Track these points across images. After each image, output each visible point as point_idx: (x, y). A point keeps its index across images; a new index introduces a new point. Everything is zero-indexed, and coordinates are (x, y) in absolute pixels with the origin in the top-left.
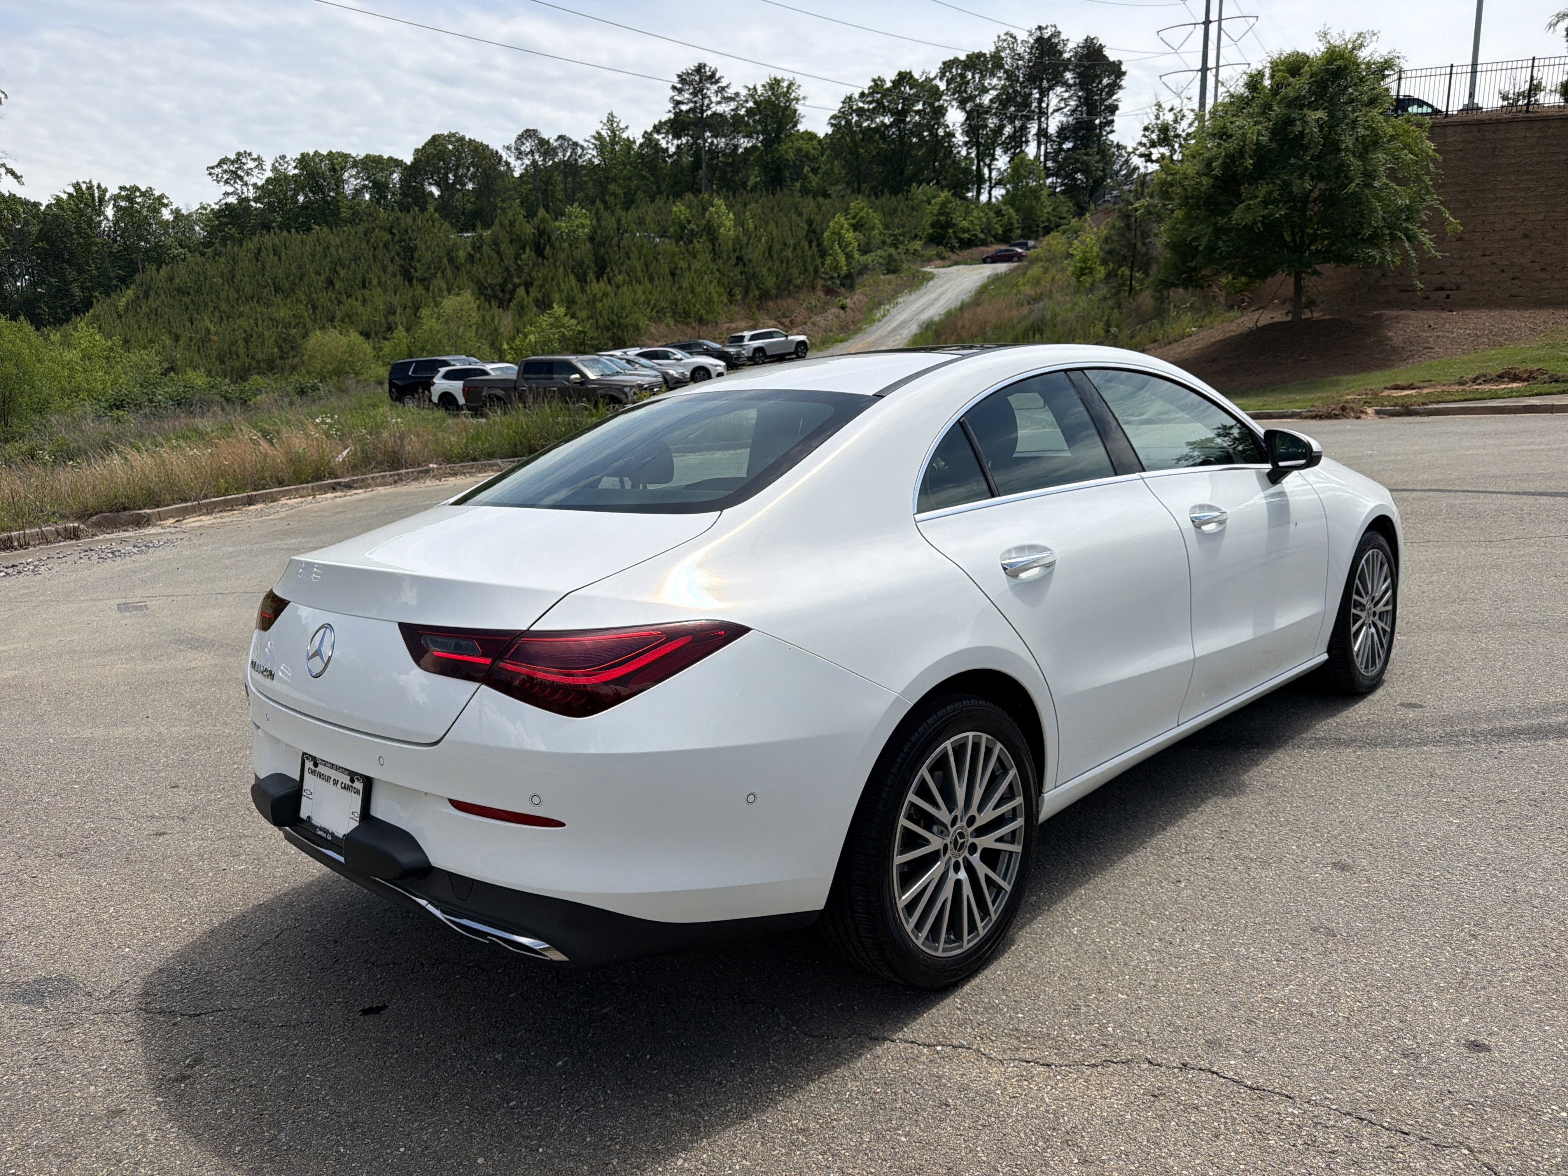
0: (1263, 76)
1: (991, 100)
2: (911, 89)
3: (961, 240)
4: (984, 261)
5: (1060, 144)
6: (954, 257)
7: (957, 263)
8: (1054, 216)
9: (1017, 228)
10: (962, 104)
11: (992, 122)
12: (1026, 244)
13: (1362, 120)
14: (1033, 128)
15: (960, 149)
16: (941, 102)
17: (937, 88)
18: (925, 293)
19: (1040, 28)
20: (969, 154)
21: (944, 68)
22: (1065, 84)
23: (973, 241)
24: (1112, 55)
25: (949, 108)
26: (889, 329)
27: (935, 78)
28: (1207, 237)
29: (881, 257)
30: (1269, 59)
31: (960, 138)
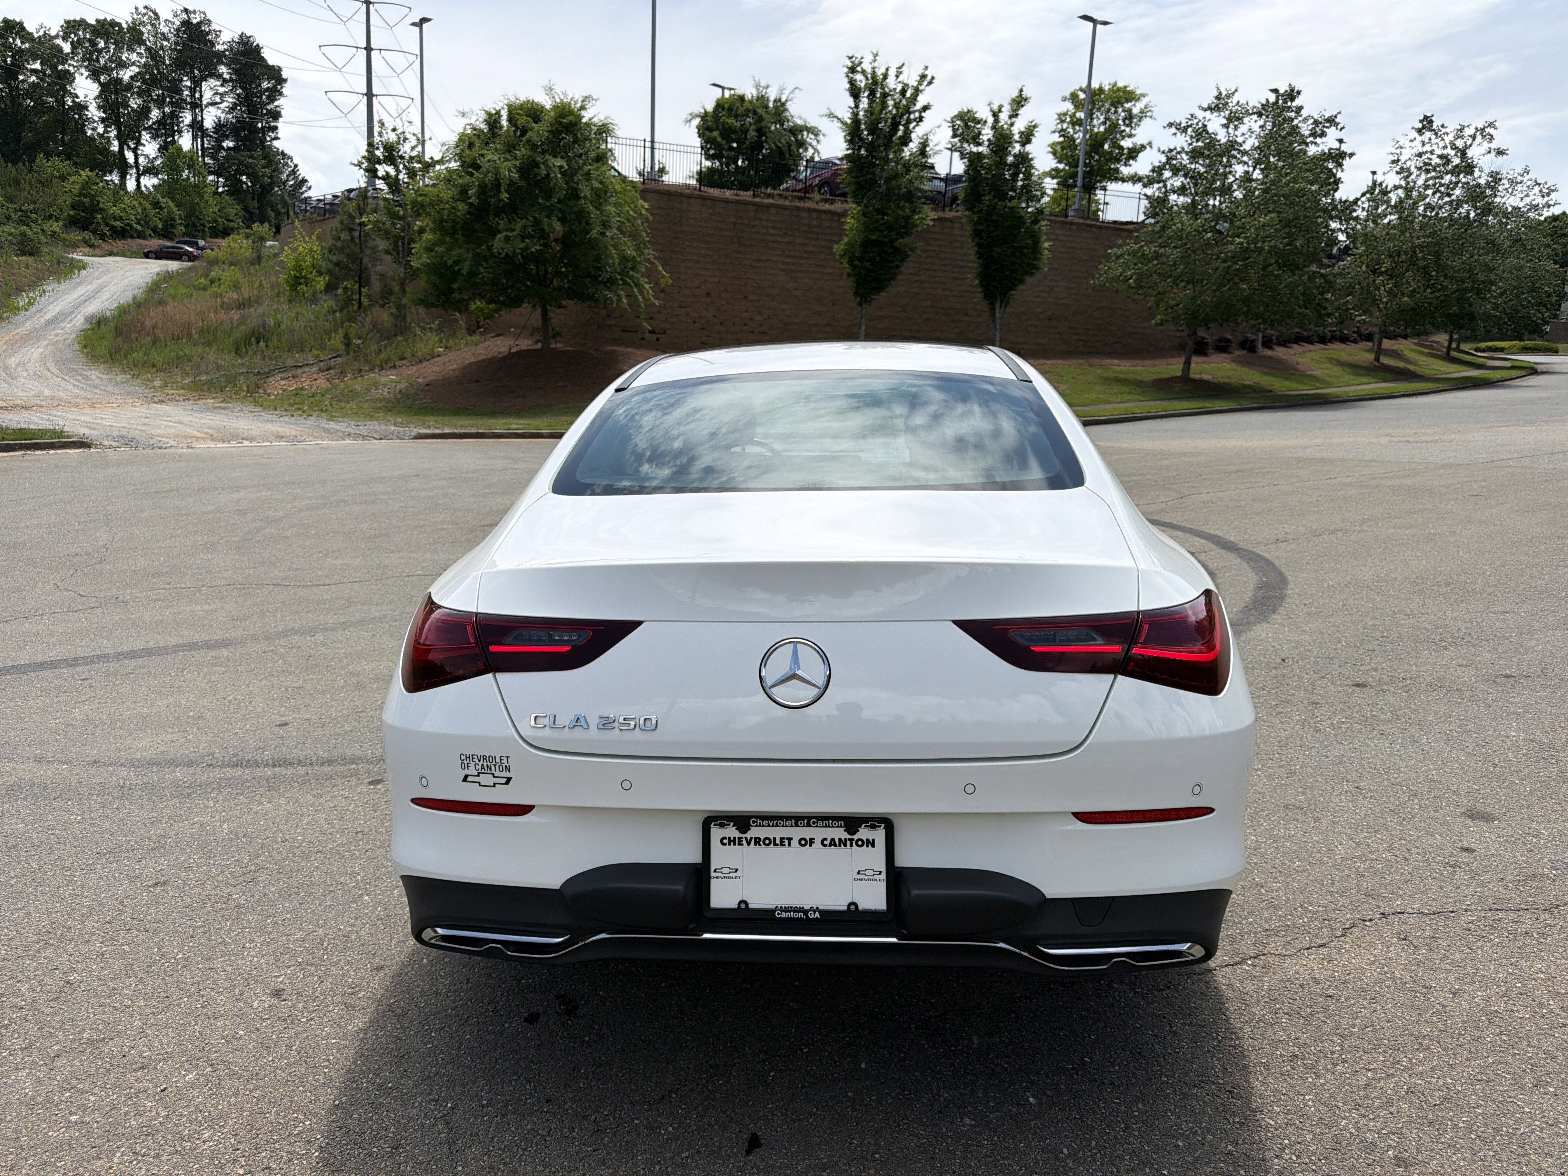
0: (500, 116)
1: (132, 77)
2: (22, 43)
3: (113, 228)
4: (147, 256)
5: (219, 141)
6: (107, 247)
7: (111, 254)
8: (220, 217)
9: (180, 224)
10: (95, 75)
11: (135, 103)
12: (197, 243)
13: (594, 174)
14: (187, 117)
15: (95, 125)
16: (66, 66)
17: (61, 50)
18: (79, 284)
19: (186, 11)
20: (106, 131)
21: (67, 28)
22: (219, 76)
23: (127, 231)
24: (271, 57)
25: (77, 75)
26: (43, 320)
27: (57, 36)
28: (468, 263)
29: (10, 234)
30: (506, 102)
31: (94, 112)
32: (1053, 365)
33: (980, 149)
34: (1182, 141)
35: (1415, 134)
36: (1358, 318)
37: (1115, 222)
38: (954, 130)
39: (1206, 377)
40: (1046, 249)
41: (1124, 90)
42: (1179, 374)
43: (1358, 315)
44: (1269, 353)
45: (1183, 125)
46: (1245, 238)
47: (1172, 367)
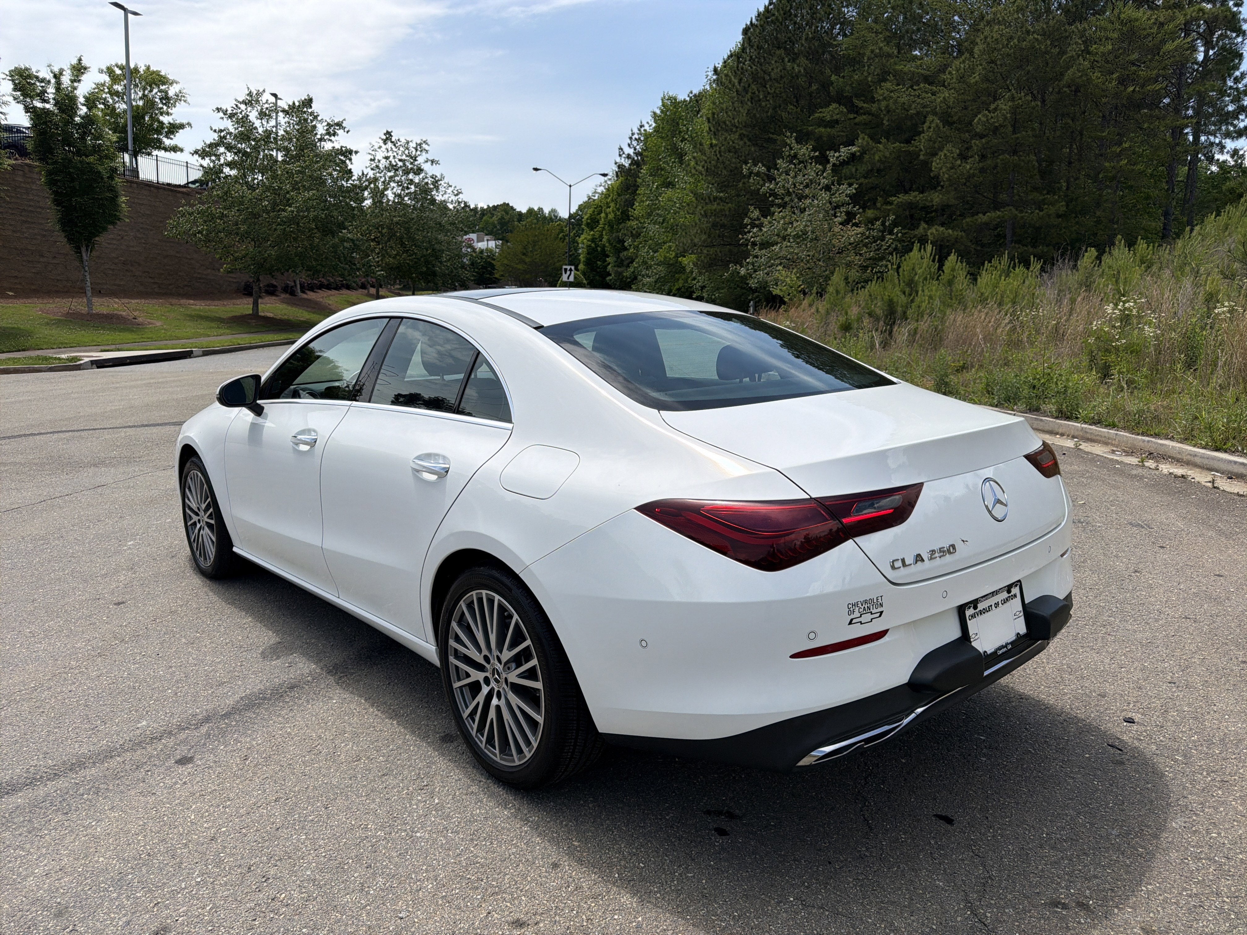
32: (138, 303)
33: (47, 106)
34: (229, 125)
35: (381, 142)
36: (379, 273)
37: (169, 185)
38: (15, 84)
39: (270, 315)
40: (124, 202)
41: (157, 73)
42: (251, 312)
43: (379, 271)
44: (305, 296)
45: (228, 112)
46: (296, 207)
47: (244, 306)
